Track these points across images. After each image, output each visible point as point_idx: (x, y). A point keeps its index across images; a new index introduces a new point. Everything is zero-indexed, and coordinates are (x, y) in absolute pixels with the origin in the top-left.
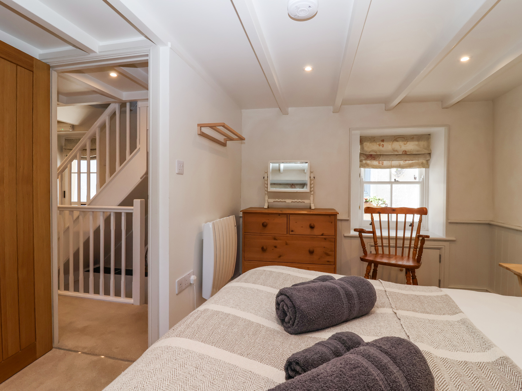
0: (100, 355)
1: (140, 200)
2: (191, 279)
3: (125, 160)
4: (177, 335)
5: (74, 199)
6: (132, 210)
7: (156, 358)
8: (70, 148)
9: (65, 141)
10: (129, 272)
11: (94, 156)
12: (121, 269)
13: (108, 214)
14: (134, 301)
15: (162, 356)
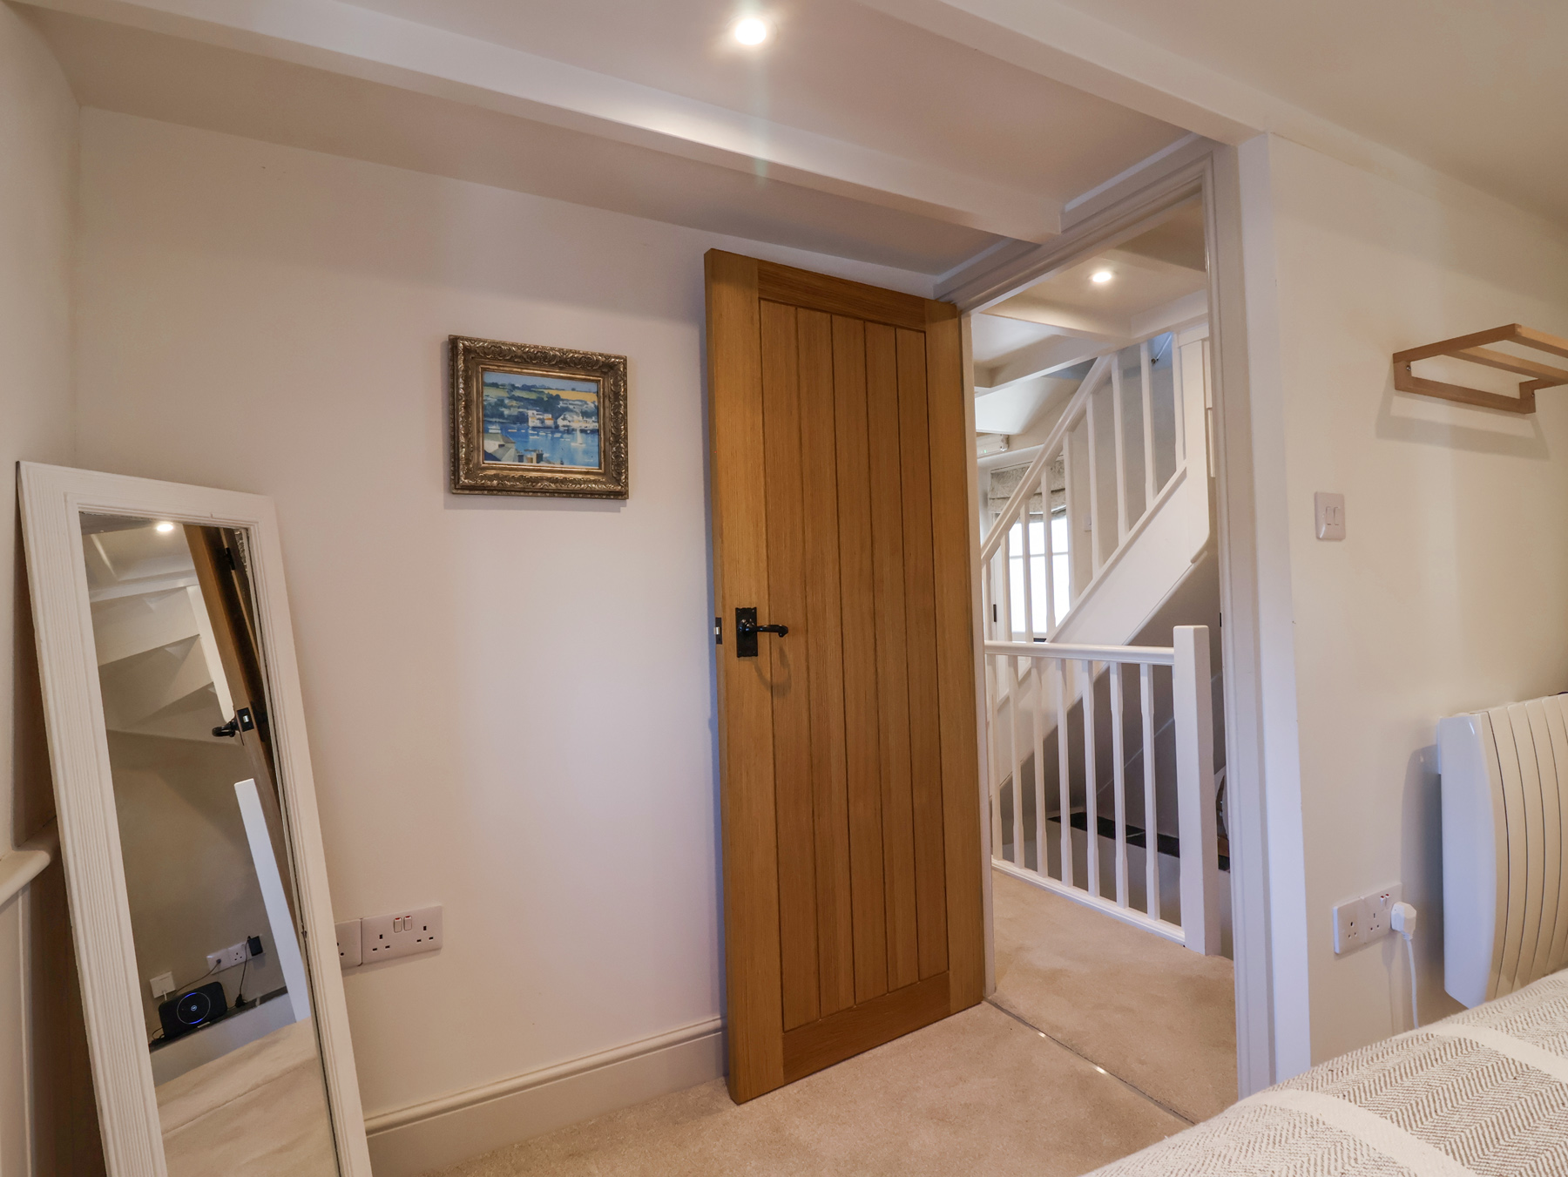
0: (1096, 1064)
1: (1192, 627)
2: (1393, 913)
3: (1144, 509)
4: (1346, 1093)
5: (1019, 625)
6: (1171, 657)
7: (1272, 1138)
8: (1002, 496)
9: (992, 478)
10: (1169, 845)
11: (1059, 508)
12: (1145, 831)
13: (1103, 667)
14: (1188, 934)
15: (1291, 1141)
